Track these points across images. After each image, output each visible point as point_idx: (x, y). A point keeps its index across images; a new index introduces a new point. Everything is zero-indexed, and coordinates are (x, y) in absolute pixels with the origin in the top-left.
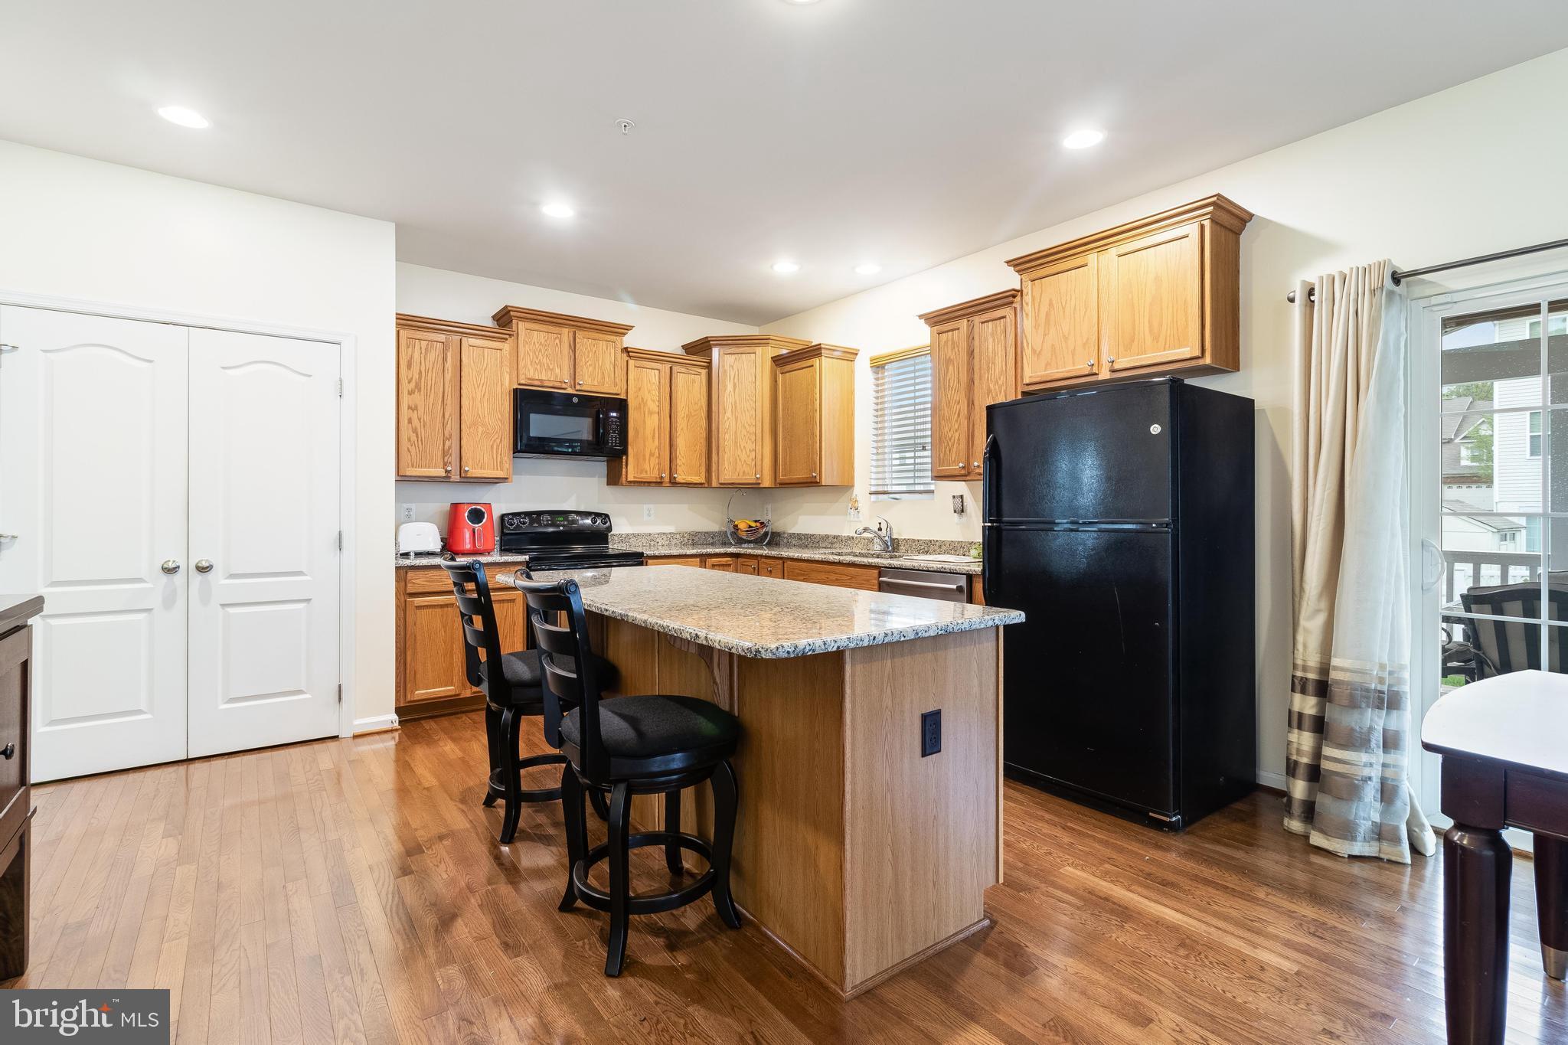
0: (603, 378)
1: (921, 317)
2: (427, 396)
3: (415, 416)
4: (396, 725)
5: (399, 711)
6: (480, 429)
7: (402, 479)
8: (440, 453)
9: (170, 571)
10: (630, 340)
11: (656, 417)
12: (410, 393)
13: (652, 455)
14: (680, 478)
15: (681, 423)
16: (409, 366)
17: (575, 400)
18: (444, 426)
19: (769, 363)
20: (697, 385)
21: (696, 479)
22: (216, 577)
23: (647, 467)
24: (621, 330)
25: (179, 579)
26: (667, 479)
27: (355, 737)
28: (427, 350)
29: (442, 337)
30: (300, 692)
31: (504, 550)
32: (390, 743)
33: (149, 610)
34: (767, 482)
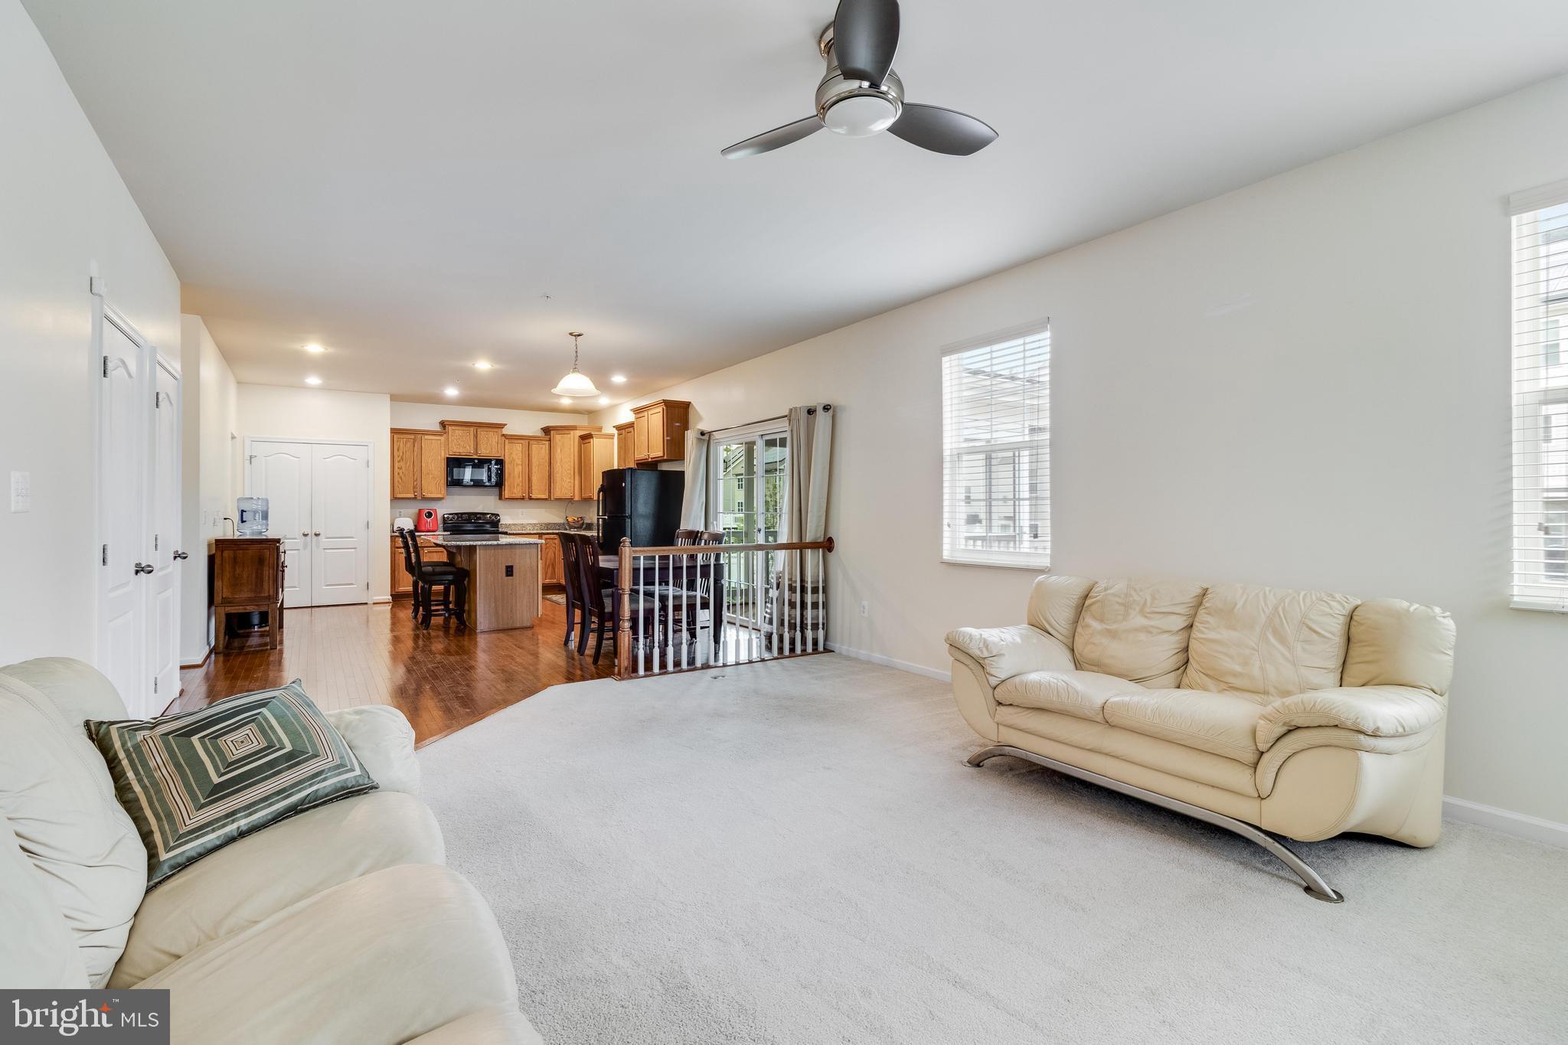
0: (492, 449)
1: (614, 427)
2: (406, 463)
3: (401, 471)
4: (391, 601)
5: (391, 595)
6: (431, 476)
7: (394, 499)
8: (412, 488)
9: (305, 535)
10: (505, 431)
11: (521, 467)
12: (399, 462)
13: (518, 485)
14: (533, 496)
15: (535, 470)
16: (398, 450)
17: (476, 461)
18: (414, 475)
19: (577, 439)
20: (544, 450)
21: (543, 496)
22: (322, 538)
23: (515, 490)
24: (501, 426)
25: (308, 538)
26: (527, 497)
27: (374, 604)
28: (403, 442)
29: (413, 437)
30: (352, 584)
31: (445, 531)
32: (389, 607)
33: (298, 550)
34: (577, 498)
